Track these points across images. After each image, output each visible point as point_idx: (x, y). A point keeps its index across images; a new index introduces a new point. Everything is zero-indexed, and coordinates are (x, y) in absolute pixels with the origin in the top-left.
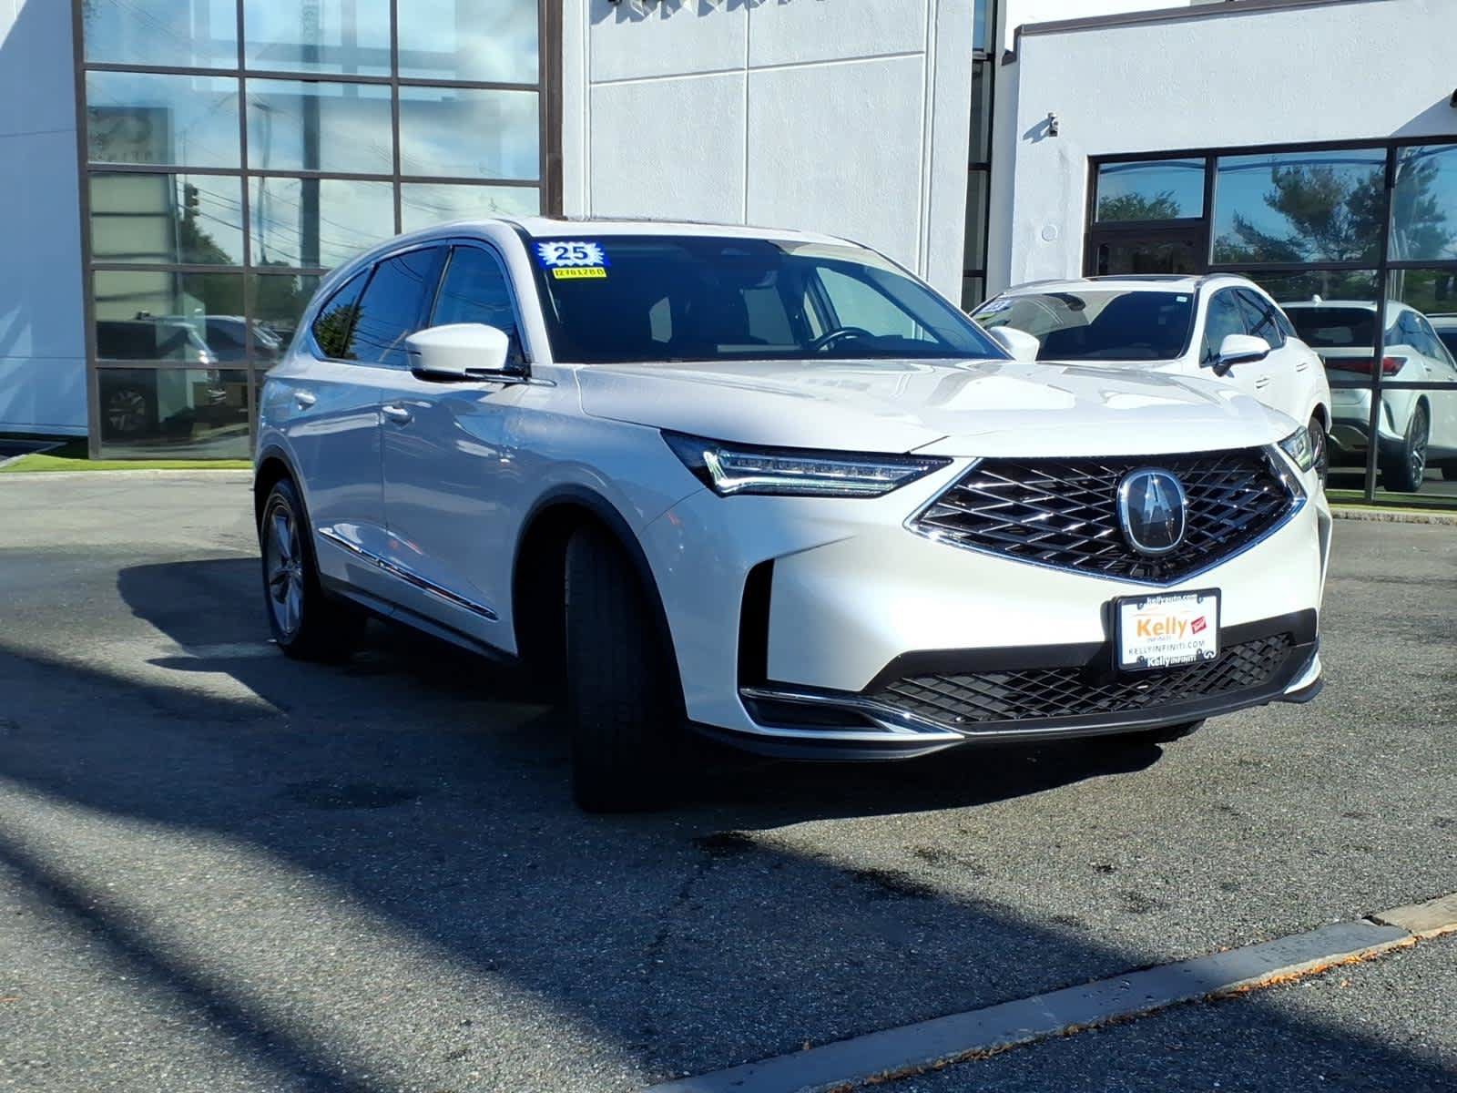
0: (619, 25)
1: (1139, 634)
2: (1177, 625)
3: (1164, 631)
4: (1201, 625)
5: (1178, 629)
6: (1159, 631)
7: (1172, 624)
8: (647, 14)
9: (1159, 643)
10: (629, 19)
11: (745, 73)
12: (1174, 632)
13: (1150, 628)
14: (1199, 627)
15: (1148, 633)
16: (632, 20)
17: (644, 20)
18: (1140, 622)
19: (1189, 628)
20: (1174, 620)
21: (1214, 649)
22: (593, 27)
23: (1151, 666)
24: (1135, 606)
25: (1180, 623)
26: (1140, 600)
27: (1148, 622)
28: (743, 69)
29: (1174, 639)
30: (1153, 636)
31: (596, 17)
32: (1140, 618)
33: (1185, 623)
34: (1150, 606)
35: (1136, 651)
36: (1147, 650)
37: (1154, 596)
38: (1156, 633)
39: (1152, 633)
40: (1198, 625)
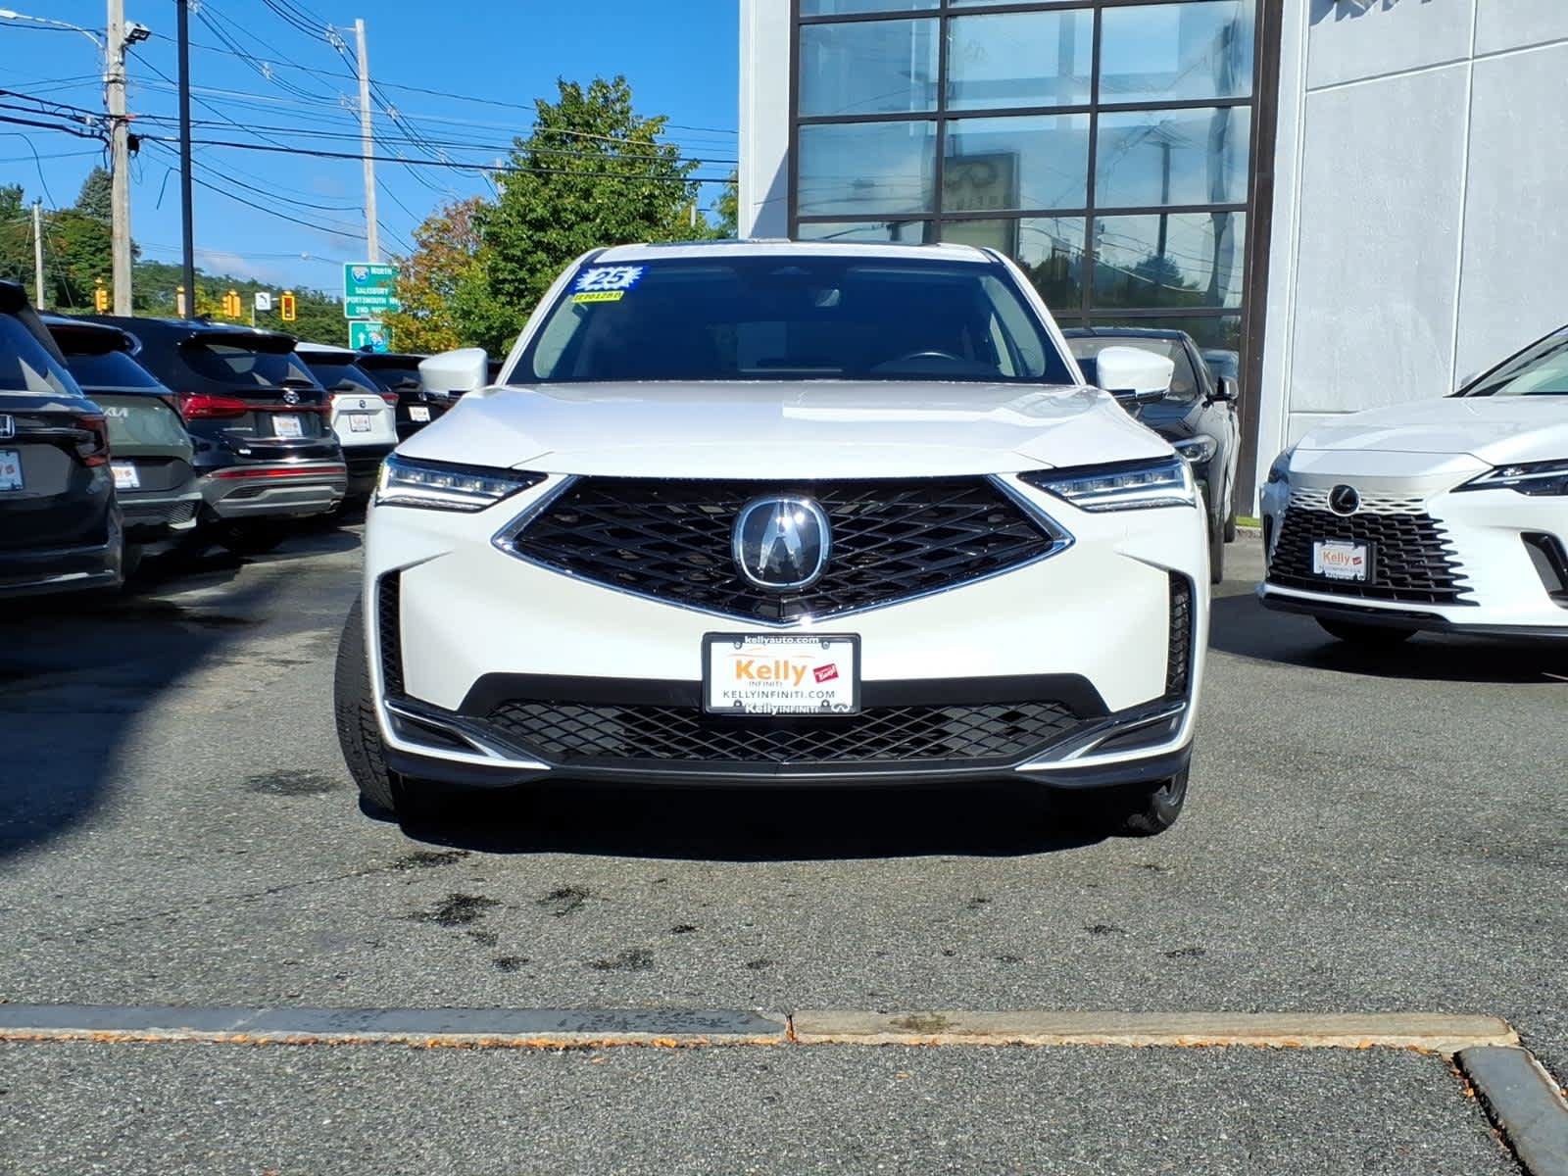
0: (1339, 23)
1: (739, 676)
2: (791, 672)
3: (773, 675)
4: (831, 673)
5: (792, 677)
6: (766, 675)
7: (782, 668)
8: (1368, 8)
9: (767, 689)
10: (1348, 15)
11: (1470, 63)
12: (786, 677)
13: (753, 670)
14: (826, 676)
15: (750, 676)
16: (1353, 16)
17: (1366, 14)
18: (739, 663)
19: (810, 676)
20: (786, 663)
21: (849, 701)
22: (1312, 28)
23: (750, 713)
24: (731, 645)
25: (794, 668)
26: (738, 638)
27: (750, 663)
28: (1467, 59)
29: (788, 685)
30: (757, 680)
31: (1316, 17)
32: (739, 658)
33: (804, 668)
34: (749, 646)
35: (733, 693)
36: (749, 694)
37: (752, 635)
38: (760, 677)
39: (755, 675)
40: (825, 673)
